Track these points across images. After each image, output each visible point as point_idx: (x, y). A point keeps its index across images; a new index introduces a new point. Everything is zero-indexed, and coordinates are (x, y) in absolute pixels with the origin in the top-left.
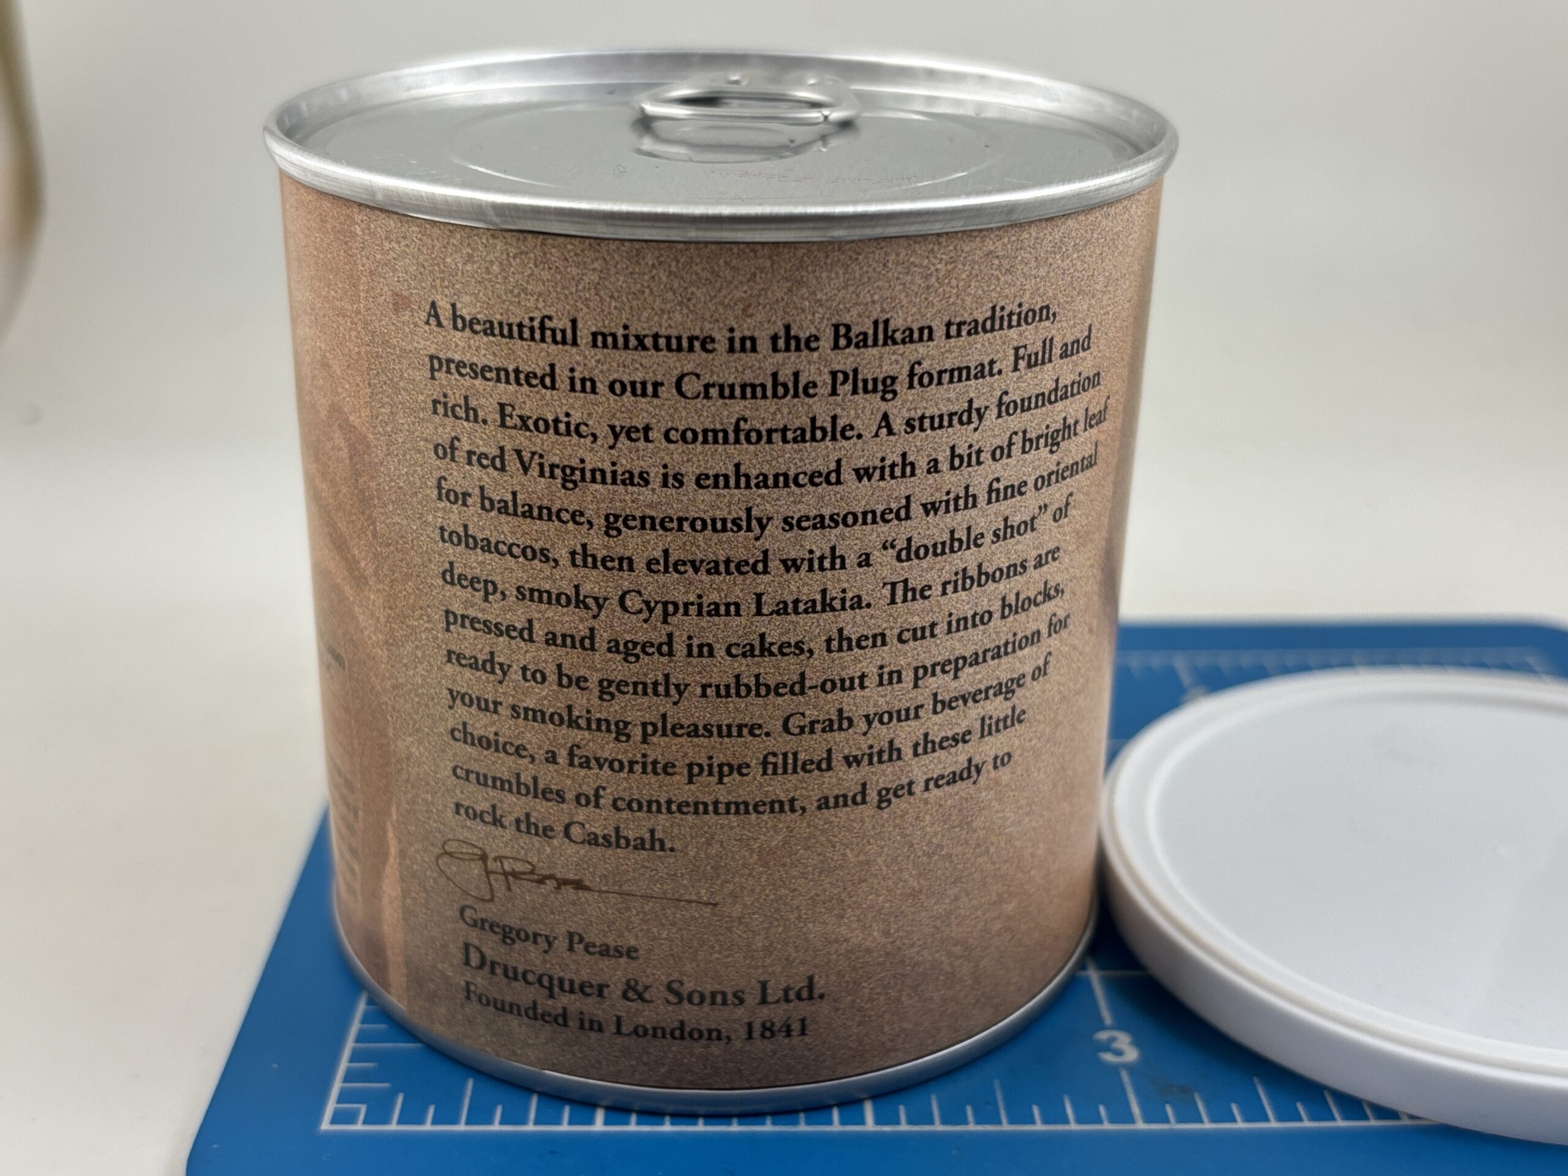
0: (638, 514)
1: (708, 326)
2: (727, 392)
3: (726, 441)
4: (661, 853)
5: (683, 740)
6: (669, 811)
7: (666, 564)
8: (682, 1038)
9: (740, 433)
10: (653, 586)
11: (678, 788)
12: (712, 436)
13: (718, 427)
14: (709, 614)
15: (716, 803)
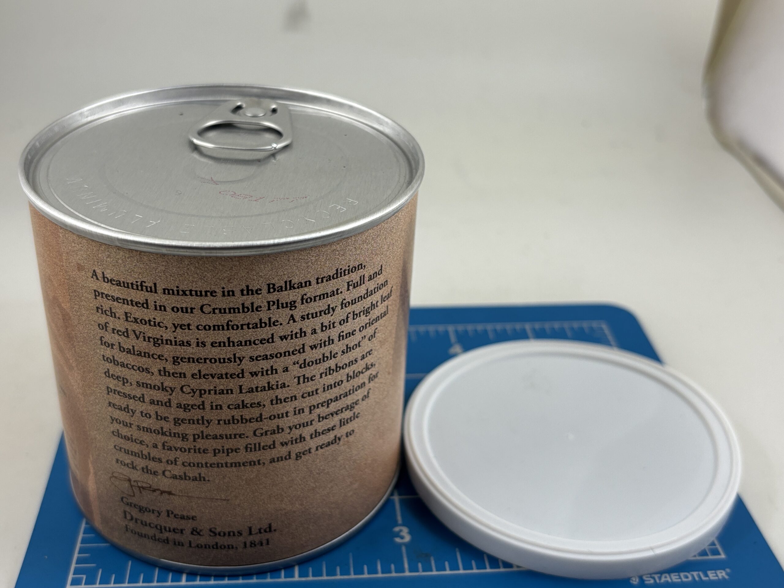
0: (187, 357)
1: (213, 287)
2: (222, 311)
3: (223, 329)
4: (204, 482)
5: (211, 440)
6: (206, 466)
7: (200, 375)
8: (217, 548)
9: (229, 326)
10: (195, 384)
11: (210, 458)
12: (217, 328)
13: (220, 324)
14: (220, 393)
15: (226, 463)
